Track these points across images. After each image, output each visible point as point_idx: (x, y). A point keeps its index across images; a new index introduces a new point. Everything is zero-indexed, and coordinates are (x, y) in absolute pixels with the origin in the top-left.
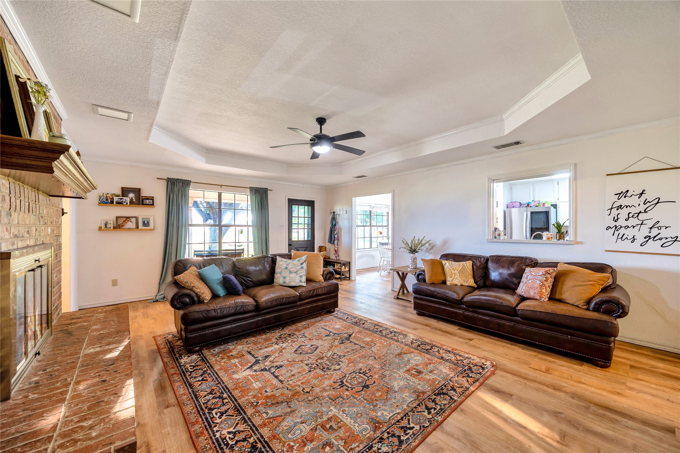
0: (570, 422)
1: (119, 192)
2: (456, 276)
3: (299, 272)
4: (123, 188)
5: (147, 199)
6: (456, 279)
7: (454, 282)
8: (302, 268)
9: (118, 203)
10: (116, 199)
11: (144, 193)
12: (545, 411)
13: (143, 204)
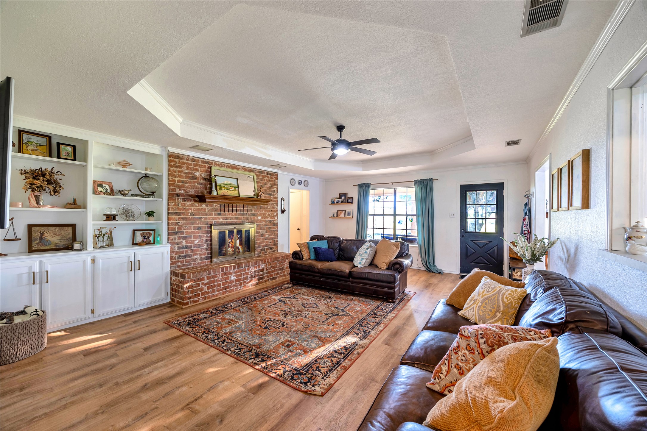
0: (208, 424)
1: (338, 197)
2: (475, 305)
3: (363, 255)
4: (340, 194)
5: (350, 199)
6: (471, 309)
7: (465, 313)
8: (366, 252)
9: (337, 203)
10: (336, 200)
11: (349, 196)
12: (226, 411)
13: (347, 202)
